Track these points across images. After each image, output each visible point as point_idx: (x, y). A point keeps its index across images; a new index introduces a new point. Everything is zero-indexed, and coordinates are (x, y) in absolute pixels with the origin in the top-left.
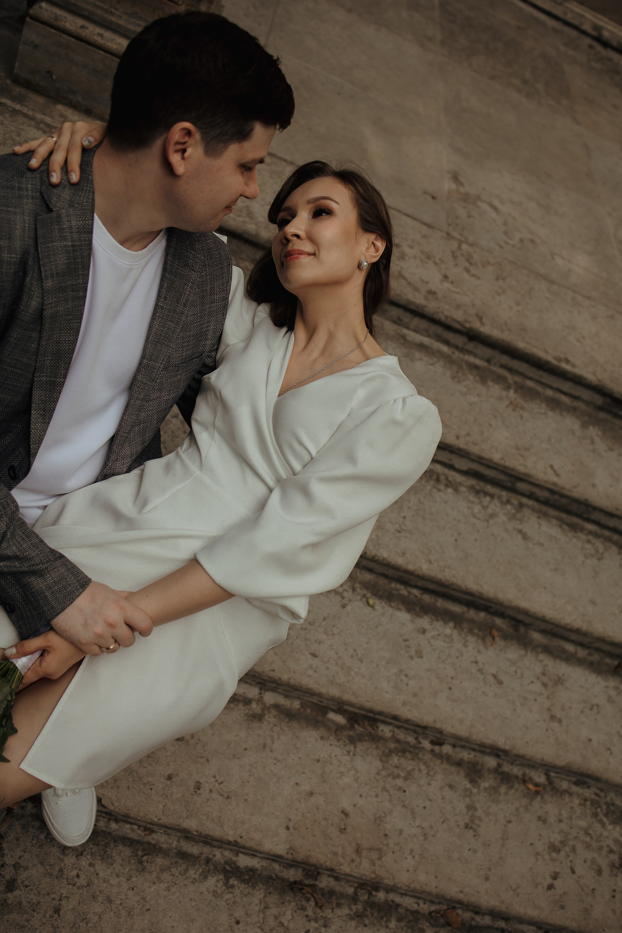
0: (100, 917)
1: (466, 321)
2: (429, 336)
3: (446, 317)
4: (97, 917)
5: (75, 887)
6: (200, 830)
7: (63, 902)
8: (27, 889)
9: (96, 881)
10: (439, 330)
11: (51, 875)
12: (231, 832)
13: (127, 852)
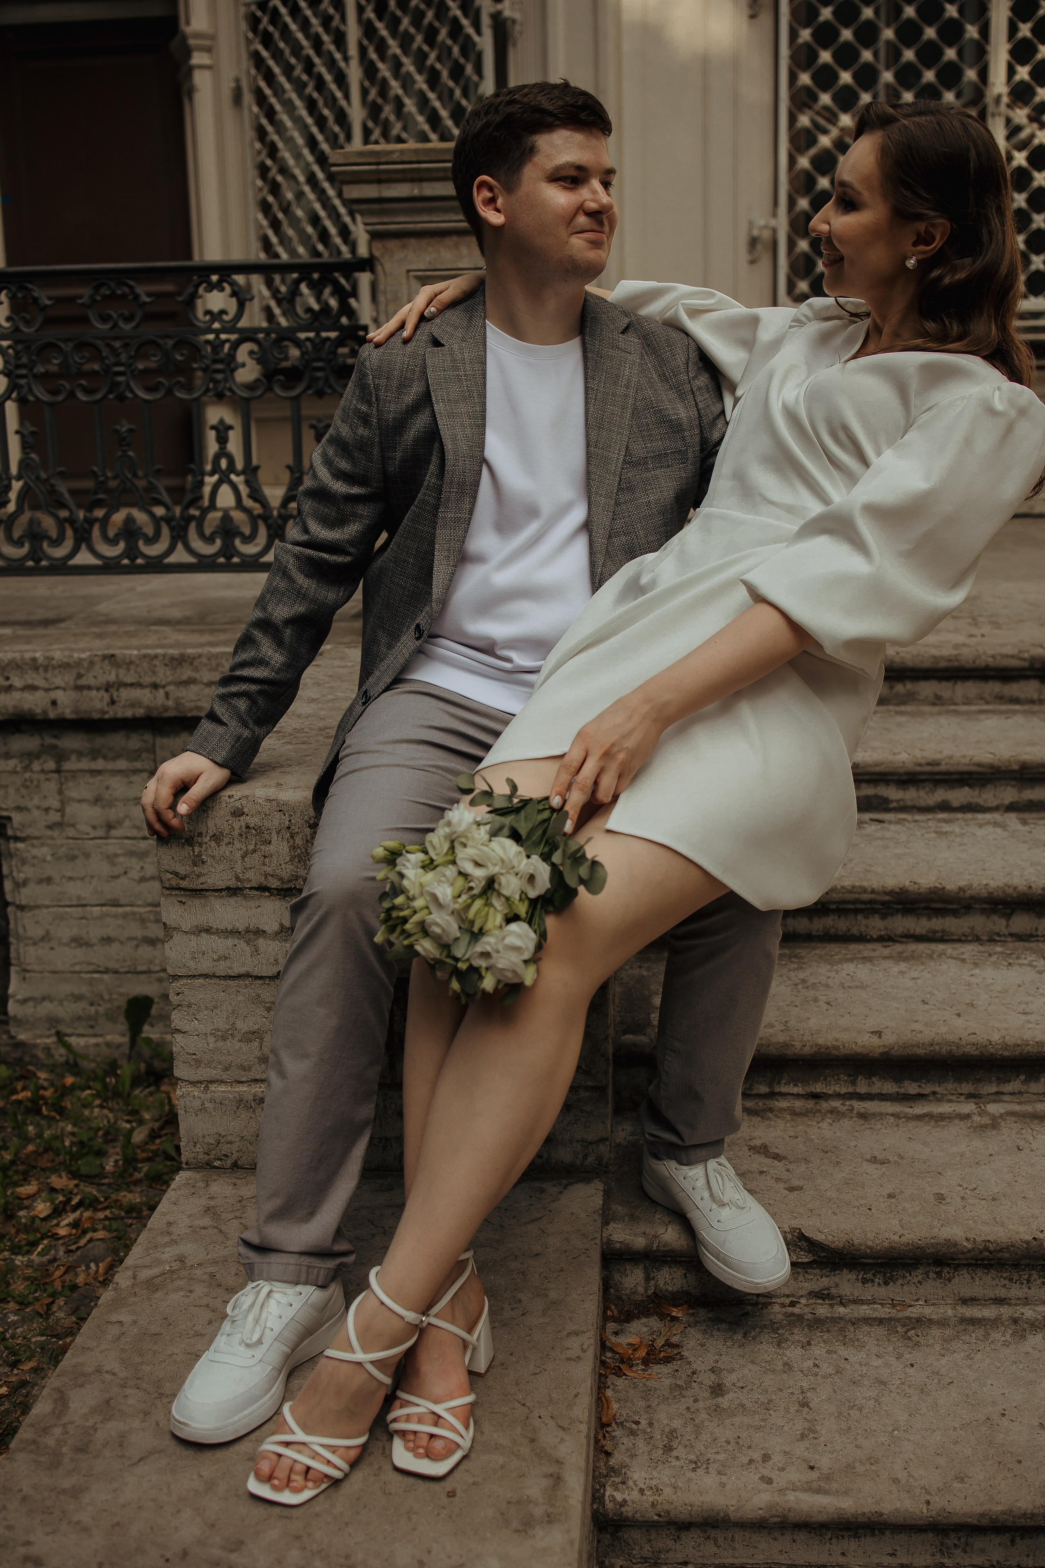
0: (876, 1401)
1: (1020, 652)
2: (987, 703)
3: (993, 657)
4: (872, 1402)
5: (819, 1377)
6: (971, 1236)
7: (809, 1394)
8: (745, 1390)
9: (848, 1367)
10: (995, 687)
11: (773, 1371)
12: (1022, 1229)
13: (881, 1331)
